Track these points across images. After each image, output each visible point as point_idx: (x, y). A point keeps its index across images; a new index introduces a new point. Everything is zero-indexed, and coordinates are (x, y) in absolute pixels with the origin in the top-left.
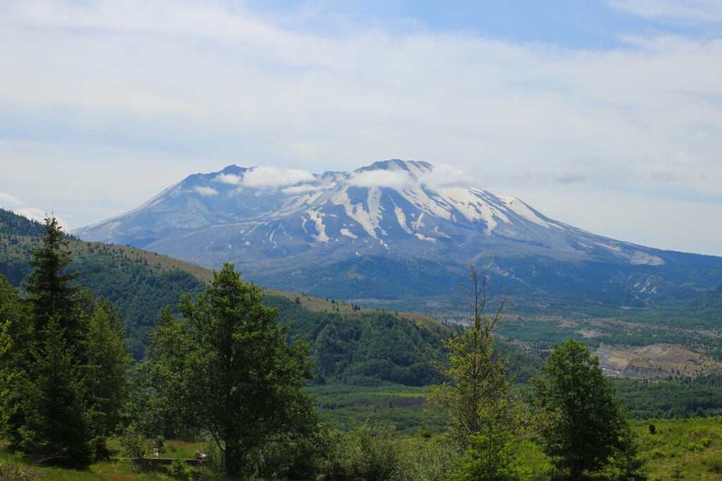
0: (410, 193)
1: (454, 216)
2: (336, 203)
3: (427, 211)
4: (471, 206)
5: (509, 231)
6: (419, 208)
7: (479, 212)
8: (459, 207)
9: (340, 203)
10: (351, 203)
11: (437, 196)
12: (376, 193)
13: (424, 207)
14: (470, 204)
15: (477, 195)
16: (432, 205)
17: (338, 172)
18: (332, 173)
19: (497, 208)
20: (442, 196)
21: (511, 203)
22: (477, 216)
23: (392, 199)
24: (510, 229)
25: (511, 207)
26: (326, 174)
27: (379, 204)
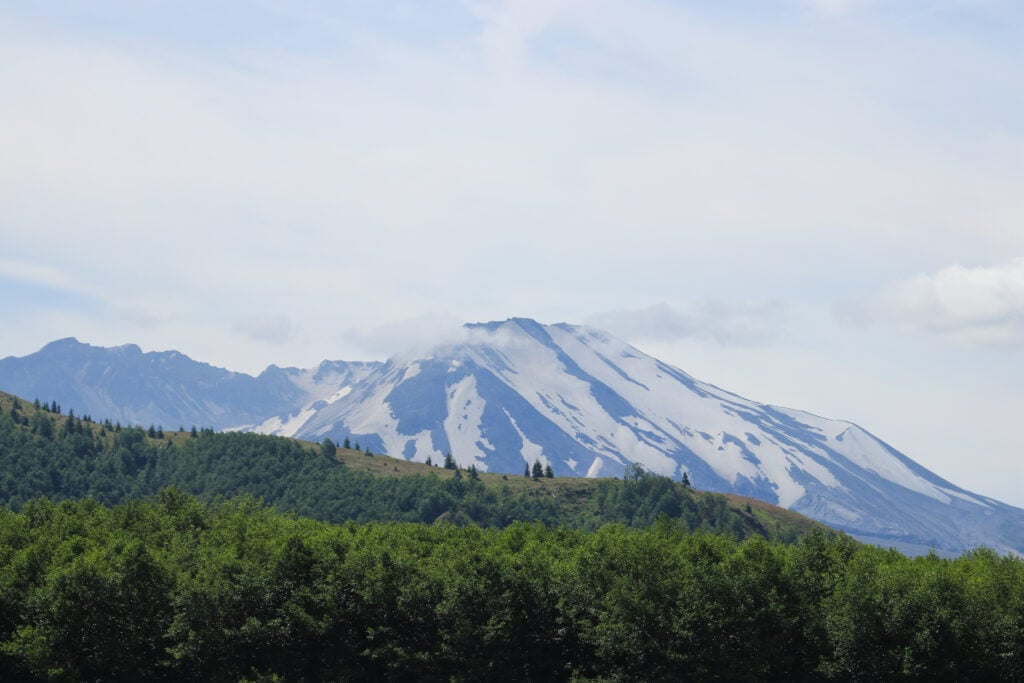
0: (562, 408)
1: (684, 468)
2: (358, 431)
3: (610, 455)
4: (731, 444)
5: (840, 510)
6: (588, 446)
7: (752, 459)
8: (698, 446)
9: (371, 431)
10: (401, 430)
11: (636, 414)
12: (469, 403)
13: (601, 444)
14: (728, 438)
15: (746, 417)
16: (623, 438)
17: (357, 364)
18: (342, 366)
19: (801, 449)
20: (649, 418)
21: (839, 438)
22: (749, 471)
23: (513, 421)
24: (840, 503)
25: (839, 448)
26: (327, 367)
27: (479, 432)
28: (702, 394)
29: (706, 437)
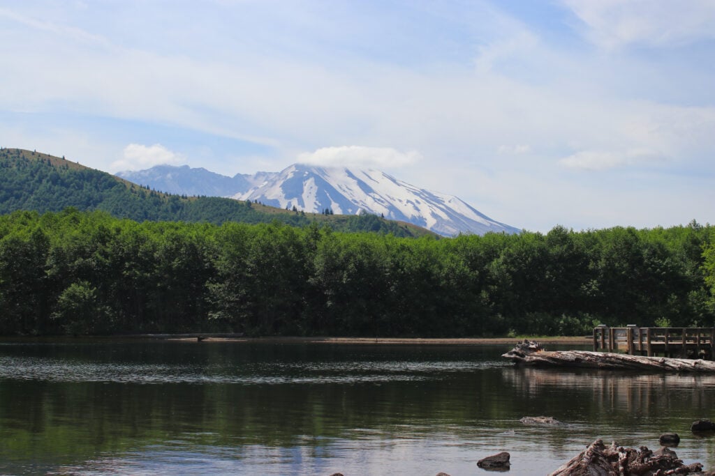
0: (346, 190)
1: (392, 213)
2: (270, 198)
3: (363, 207)
4: (409, 204)
5: (450, 228)
6: (356, 204)
7: (417, 209)
8: (397, 204)
9: (274, 198)
10: (286, 198)
11: (374, 192)
12: (311, 188)
13: (361, 203)
14: (408, 201)
15: (415, 193)
16: (369, 201)
17: (270, 173)
18: (264, 174)
19: (435, 206)
20: (379, 193)
21: (449, 202)
22: (416, 214)
23: (328, 195)
24: (449, 226)
25: (450, 205)
26: (259, 174)
27: (315, 199)
28: (399, 185)
29: (400, 201)
